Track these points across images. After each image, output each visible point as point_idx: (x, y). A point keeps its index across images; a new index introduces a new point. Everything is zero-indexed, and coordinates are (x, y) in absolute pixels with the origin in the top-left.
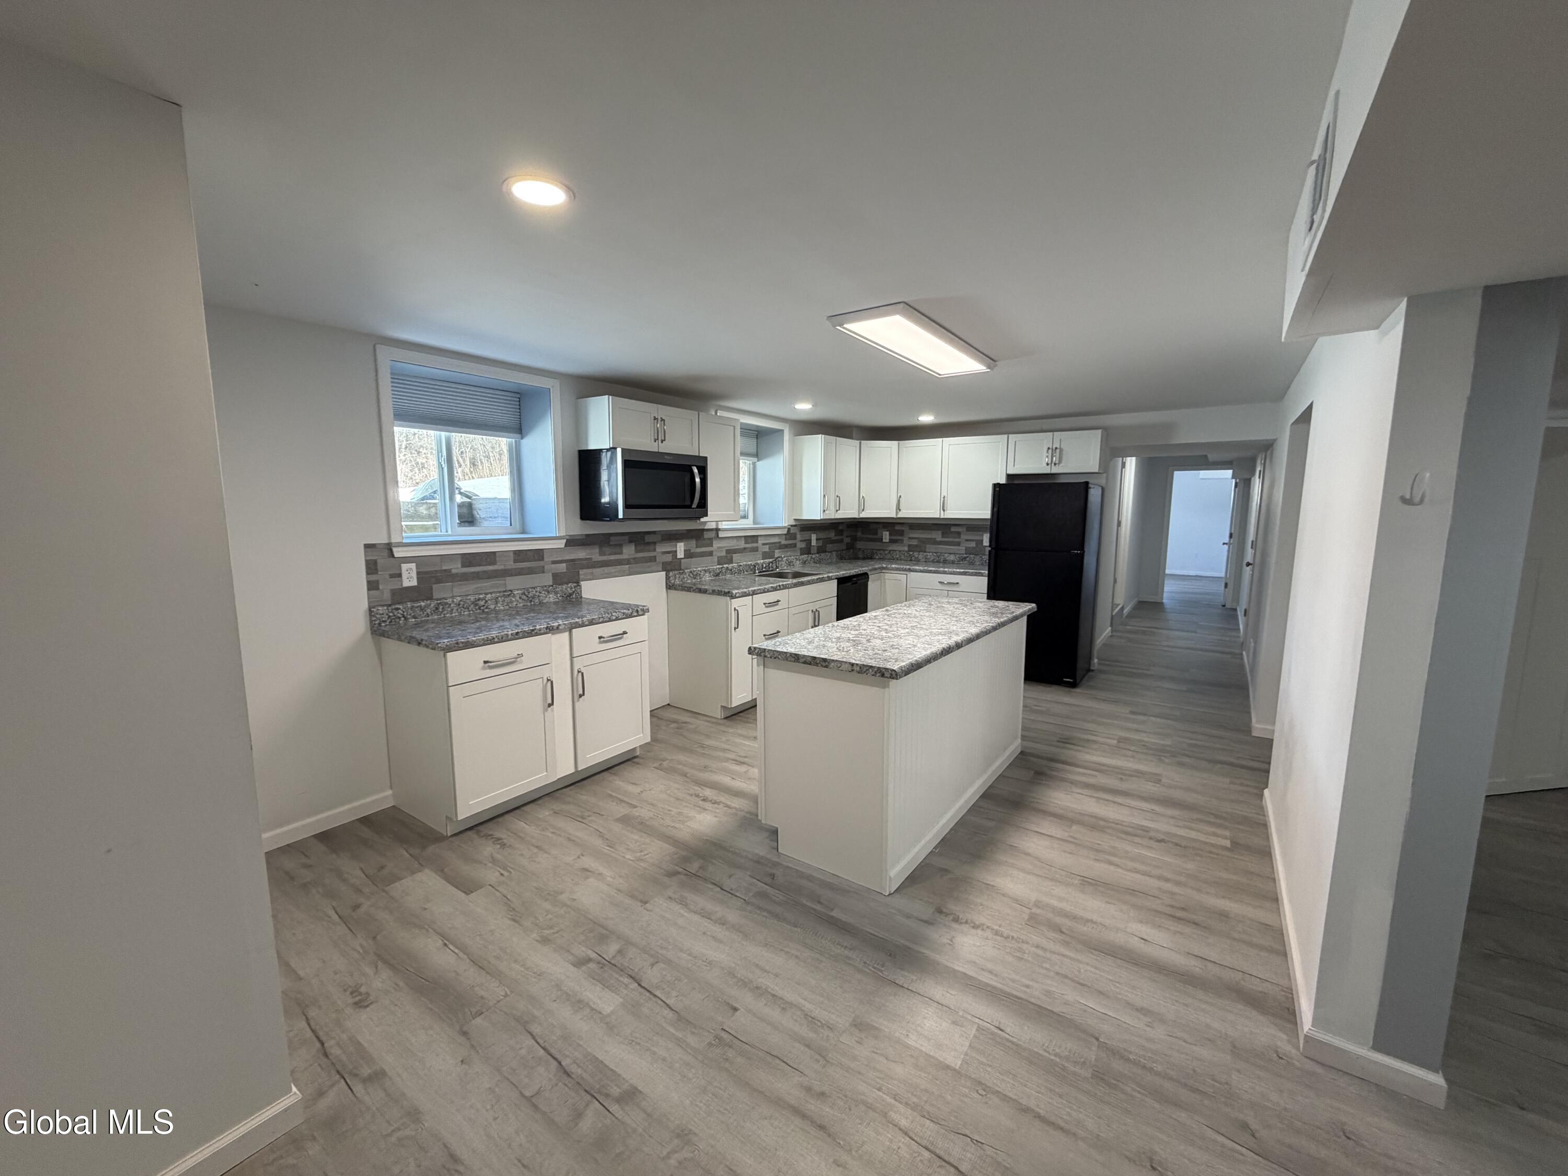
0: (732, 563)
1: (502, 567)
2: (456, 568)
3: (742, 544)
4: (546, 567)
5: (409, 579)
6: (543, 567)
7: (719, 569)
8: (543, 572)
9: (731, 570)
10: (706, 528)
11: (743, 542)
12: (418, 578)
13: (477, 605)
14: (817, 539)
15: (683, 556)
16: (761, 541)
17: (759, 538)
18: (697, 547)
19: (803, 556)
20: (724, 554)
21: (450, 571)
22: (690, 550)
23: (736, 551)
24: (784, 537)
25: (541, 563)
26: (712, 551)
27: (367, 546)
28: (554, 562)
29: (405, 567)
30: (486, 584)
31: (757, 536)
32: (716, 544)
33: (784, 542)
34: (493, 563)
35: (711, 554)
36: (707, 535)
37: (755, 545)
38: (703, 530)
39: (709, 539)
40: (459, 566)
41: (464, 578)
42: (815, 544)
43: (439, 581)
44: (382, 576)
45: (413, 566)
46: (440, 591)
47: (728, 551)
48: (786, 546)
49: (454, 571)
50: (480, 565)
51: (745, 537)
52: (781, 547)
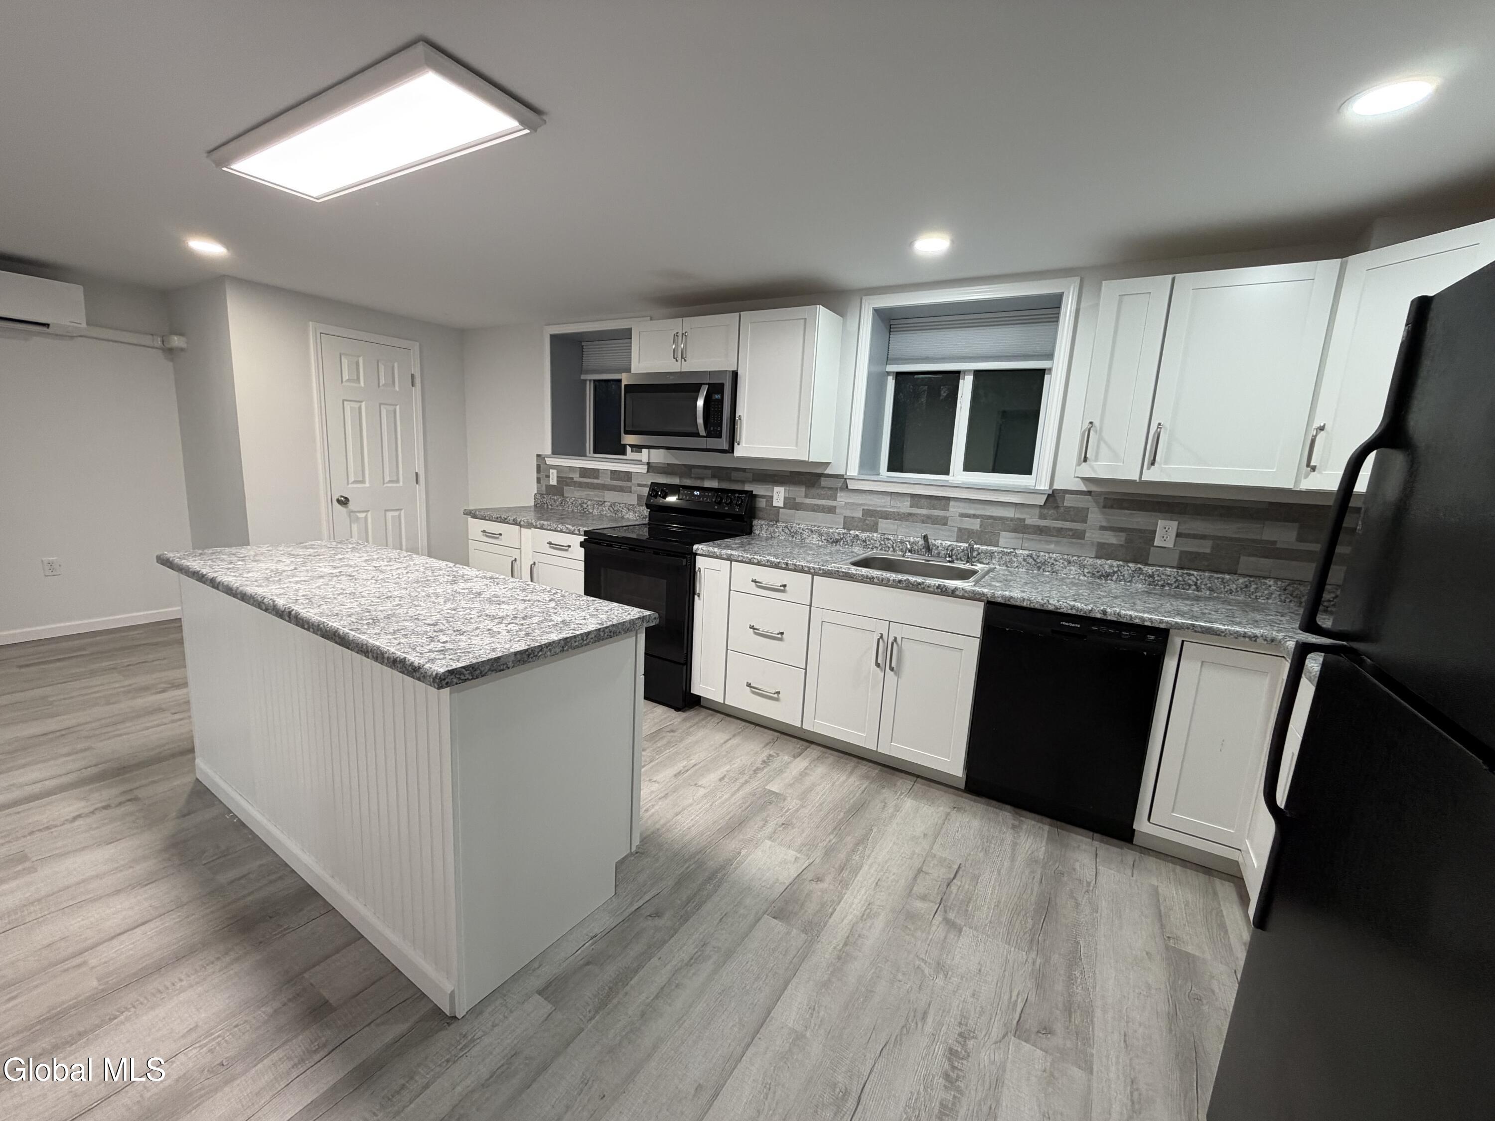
0: (876, 531)
1: (602, 482)
2: (576, 477)
3: (905, 506)
4: (633, 488)
5: (553, 481)
6: (631, 488)
7: (839, 534)
8: (631, 492)
9: (865, 541)
10: (827, 472)
11: (909, 503)
12: (557, 481)
13: (582, 506)
14: (1178, 535)
15: (781, 505)
16: (955, 509)
17: (952, 503)
18: (806, 496)
19: (1099, 562)
20: (859, 514)
21: (572, 478)
22: (795, 499)
23: (886, 516)
24: (1037, 511)
25: (629, 484)
26: (835, 507)
27: (538, 456)
28: (639, 485)
29: (551, 471)
30: (592, 493)
31: (948, 499)
32: (842, 498)
33: (1032, 520)
34: (597, 478)
35: (831, 510)
36: (824, 482)
37: (941, 513)
38: (820, 475)
39: (830, 488)
40: (578, 476)
41: (581, 485)
42: (1170, 544)
43: (567, 485)
44: (543, 475)
45: (555, 471)
46: (569, 492)
47: (868, 513)
48: (1040, 531)
49: (575, 479)
50: (589, 478)
51: (913, 496)
52: (1019, 527)
